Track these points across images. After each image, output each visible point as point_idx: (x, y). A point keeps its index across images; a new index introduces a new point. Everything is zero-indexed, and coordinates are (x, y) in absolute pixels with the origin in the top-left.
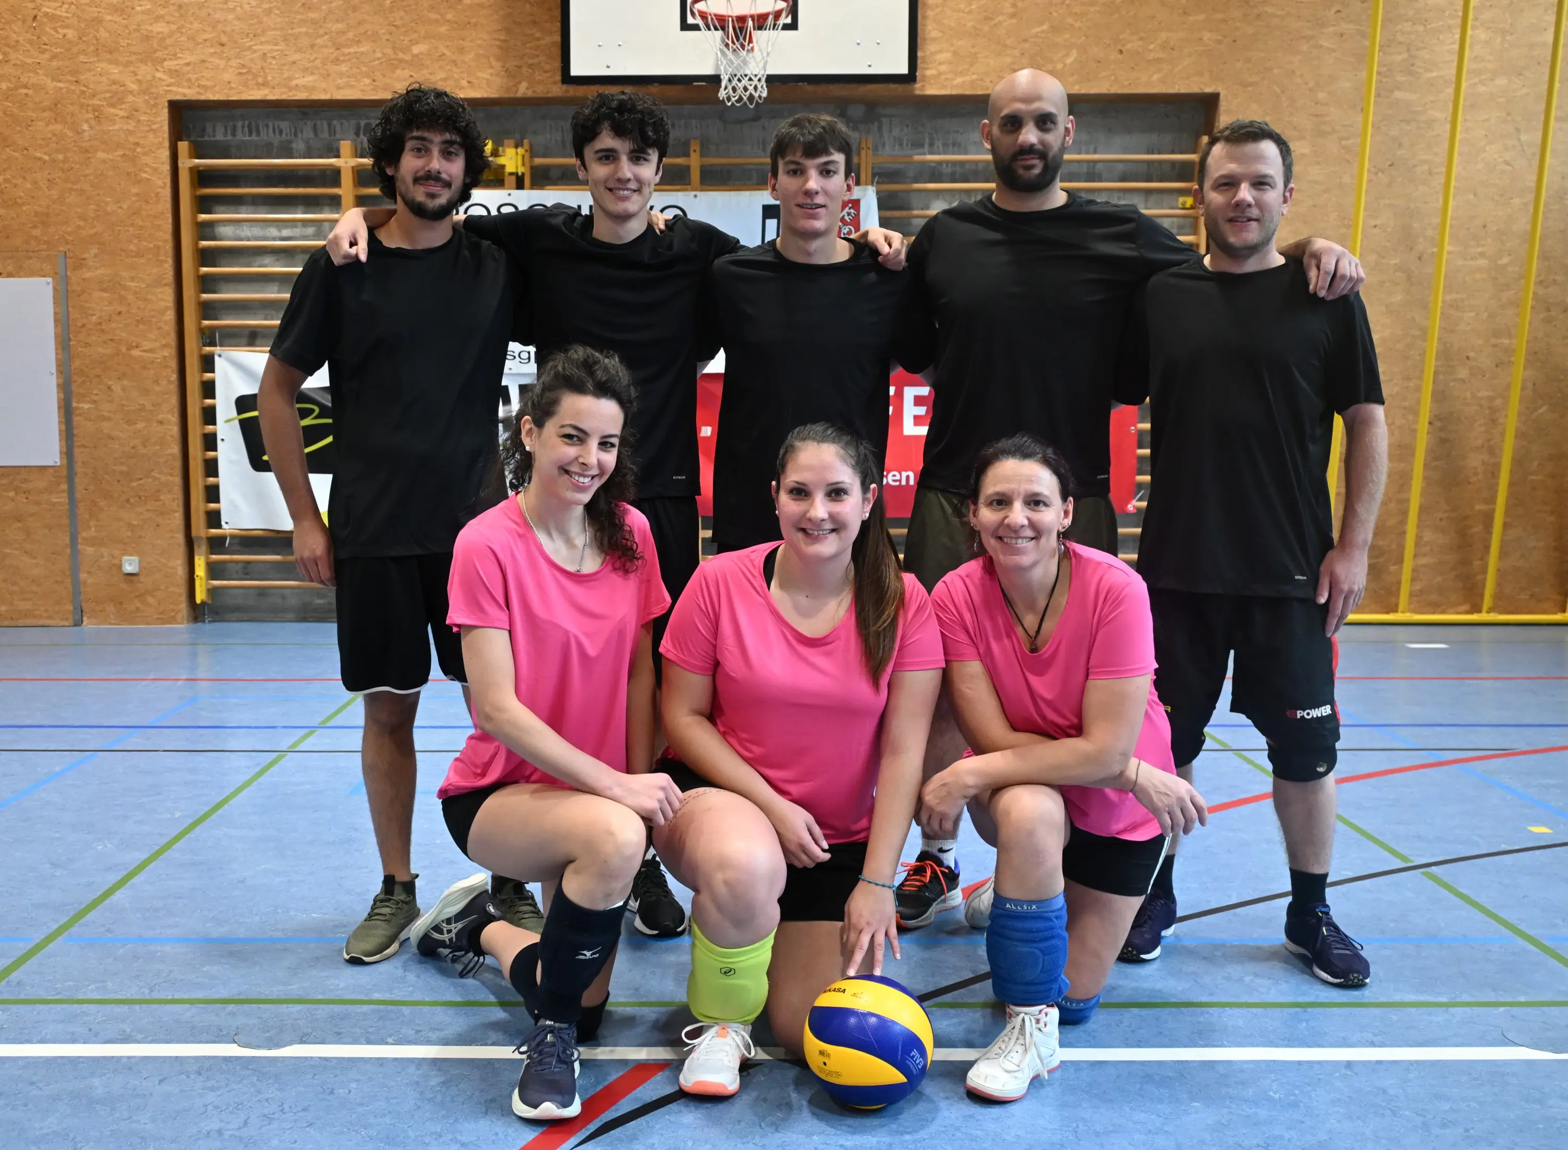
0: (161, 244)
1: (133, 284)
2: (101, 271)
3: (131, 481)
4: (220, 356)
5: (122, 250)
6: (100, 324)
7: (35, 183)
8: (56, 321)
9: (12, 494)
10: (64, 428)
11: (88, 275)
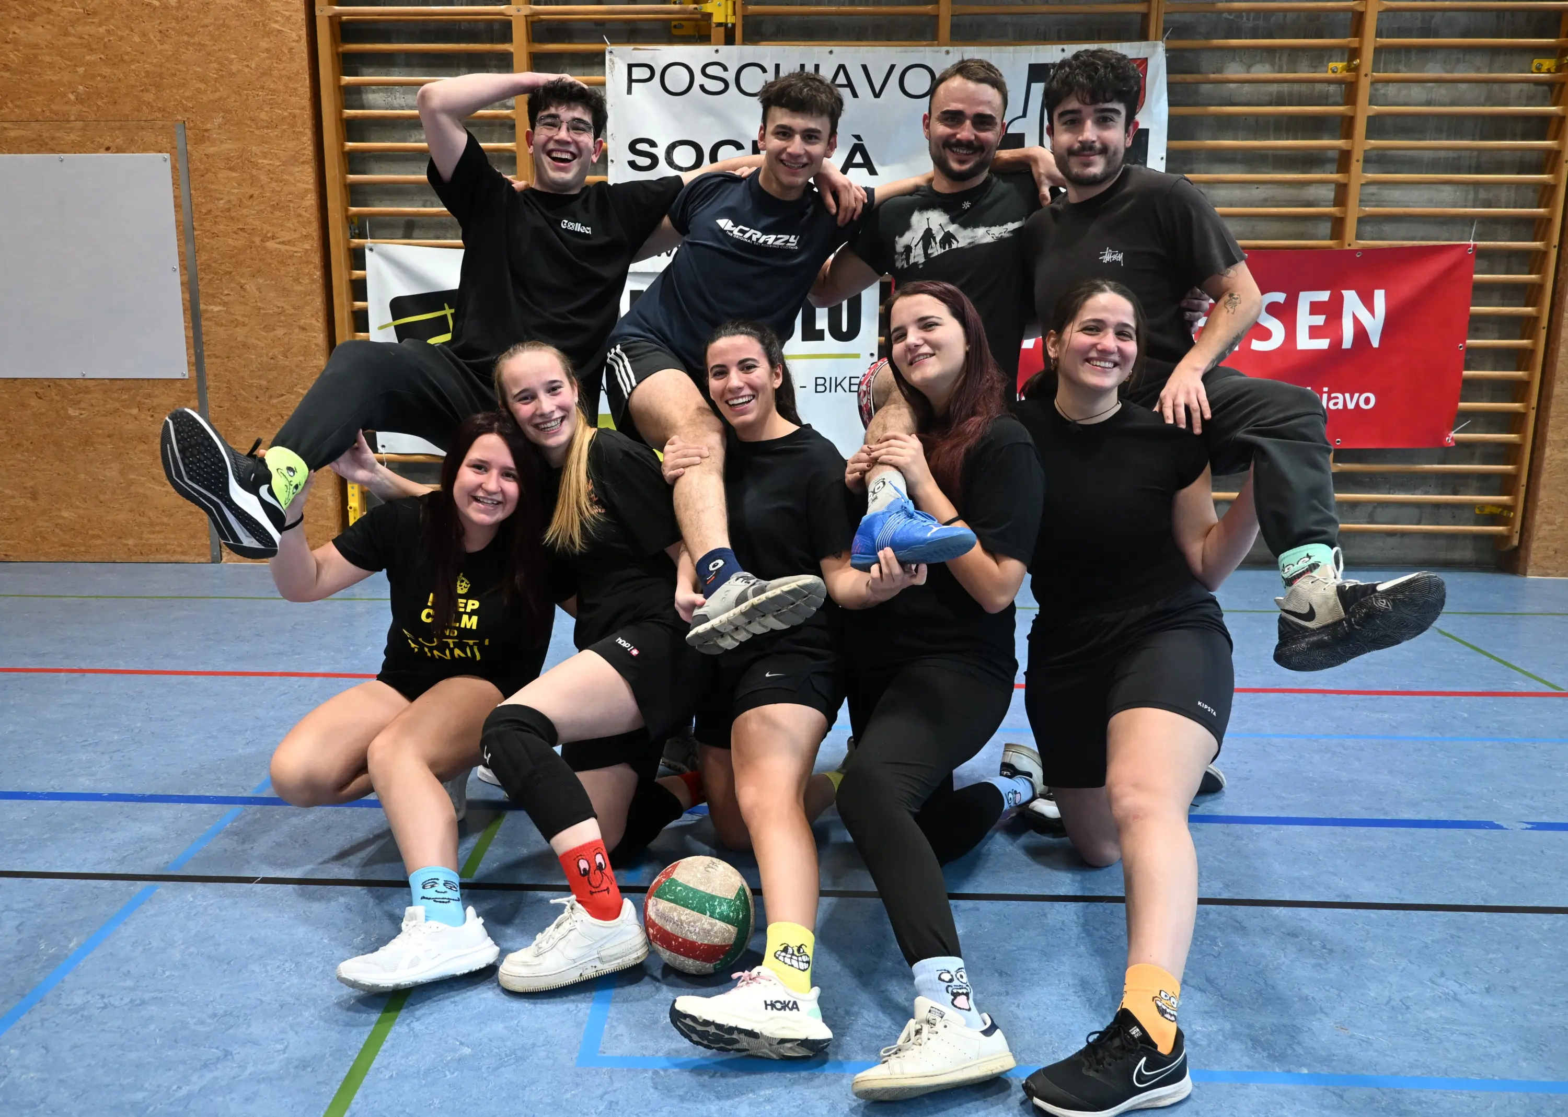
0: (297, 111)
1: (266, 162)
2: (228, 145)
3: (271, 397)
4: (371, 250)
5: (252, 119)
6: (229, 210)
7: (144, 34)
8: (177, 206)
9: (135, 411)
10: (191, 334)
11: (212, 150)
